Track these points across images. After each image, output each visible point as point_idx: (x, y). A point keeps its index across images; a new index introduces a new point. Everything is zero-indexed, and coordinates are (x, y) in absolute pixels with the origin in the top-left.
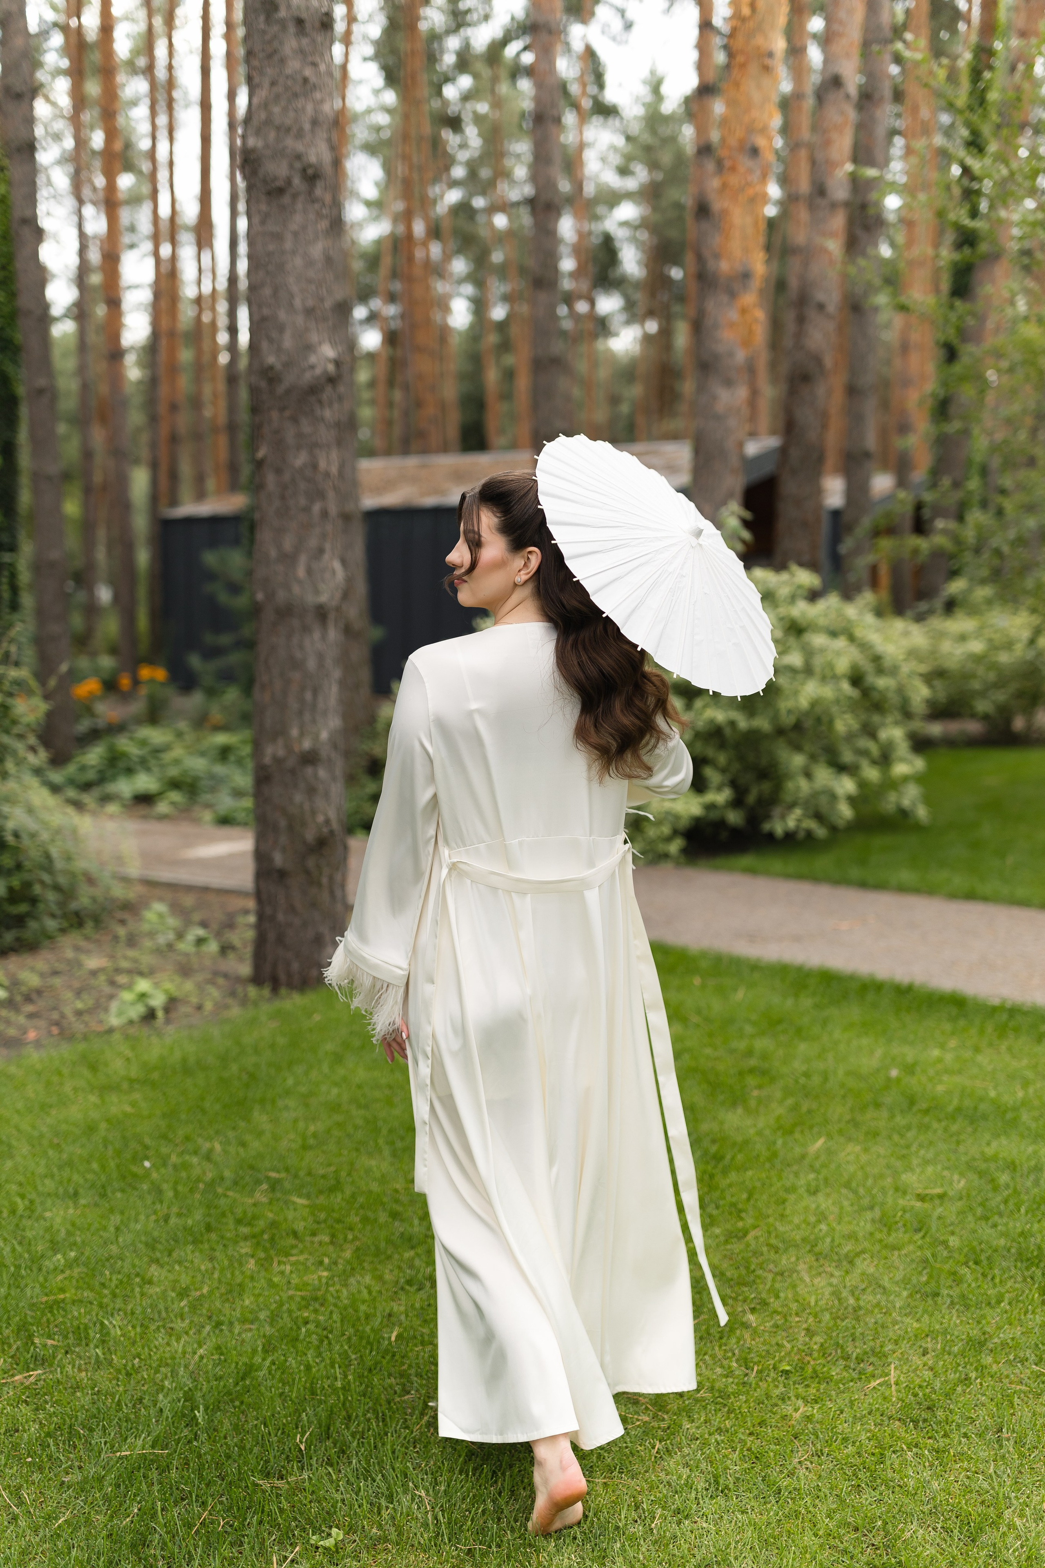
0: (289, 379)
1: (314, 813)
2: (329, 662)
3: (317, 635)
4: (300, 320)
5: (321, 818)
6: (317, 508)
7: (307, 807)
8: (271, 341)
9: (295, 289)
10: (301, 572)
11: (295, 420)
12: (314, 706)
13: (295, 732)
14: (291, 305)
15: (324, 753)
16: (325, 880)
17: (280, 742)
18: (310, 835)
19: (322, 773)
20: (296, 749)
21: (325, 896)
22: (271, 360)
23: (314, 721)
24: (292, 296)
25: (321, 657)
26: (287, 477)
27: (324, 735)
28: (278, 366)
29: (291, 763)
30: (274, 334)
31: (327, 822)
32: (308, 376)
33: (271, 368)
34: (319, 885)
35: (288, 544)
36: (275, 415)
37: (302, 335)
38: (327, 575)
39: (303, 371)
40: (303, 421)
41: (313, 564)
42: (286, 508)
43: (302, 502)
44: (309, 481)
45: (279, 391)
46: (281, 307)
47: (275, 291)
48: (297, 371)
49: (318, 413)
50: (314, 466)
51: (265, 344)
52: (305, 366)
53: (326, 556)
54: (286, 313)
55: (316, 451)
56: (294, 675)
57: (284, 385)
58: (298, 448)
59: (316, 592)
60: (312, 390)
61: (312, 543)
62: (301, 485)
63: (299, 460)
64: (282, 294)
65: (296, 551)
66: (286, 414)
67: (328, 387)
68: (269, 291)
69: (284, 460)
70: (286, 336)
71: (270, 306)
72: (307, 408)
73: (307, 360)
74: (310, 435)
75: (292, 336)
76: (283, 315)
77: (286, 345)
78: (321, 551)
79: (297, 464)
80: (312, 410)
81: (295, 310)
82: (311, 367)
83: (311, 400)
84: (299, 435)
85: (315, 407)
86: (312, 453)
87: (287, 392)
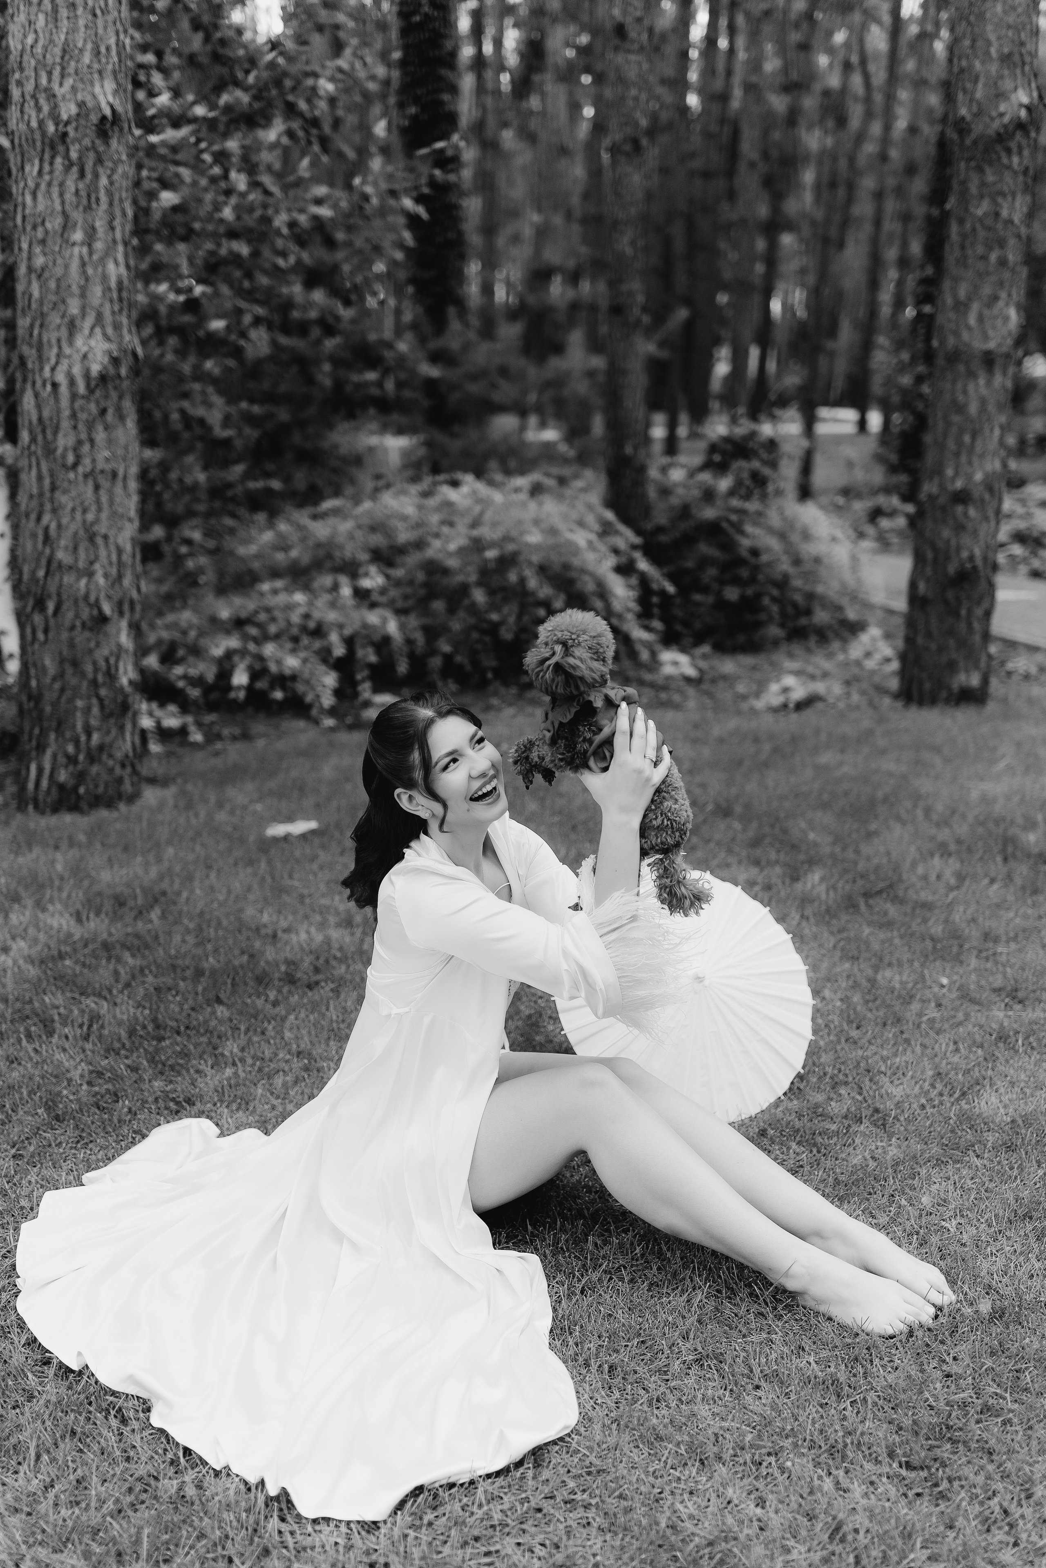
0: (978, 128)
1: (959, 548)
2: (993, 407)
3: (982, 381)
4: (994, 69)
5: (965, 554)
6: (993, 257)
7: (953, 542)
8: (965, 91)
9: (993, 36)
10: (972, 320)
11: (980, 170)
12: (971, 450)
13: (949, 472)
14: (989, 52)
15: (976, 493)
16: (963, 612)
17: (936, 481)
18: (952, 569)
19: (972, 512)
20: (950, 487)
21: (962, 626)
22: (964, 111)
23: (970, 463)
24: (989, 44)
25: (984, 402)
26: (968, 226)
27: (979, 477)
28: (968, 118)
29: (942, 500)
30: (969, 85)
31: (971, 558)
32: (996, 125)
33: (964, 118)
34: (957, 615)
35: (963, 291)
36: (962, 165)
37: (996, 83)
38: (999, 322)
39: (992, 119)
40: (988, 171)
41: (986, 312)
42: (965, 257)
43: (980, 250)
44: (989, 229)
45: (968, 142)
46: (976, 57)
47: (974, 41)
48: (987, 119)
49: (1005, 161)
50: (997, 214)
51: (960, 96)
52: (994, 114)
53: (1001, 303)
54: (983, 63)
55: (1000, 200)
56: (956, 418)
57: (973, 136)
58: (982, 197)
59: (986, 338)
60: (1002, 138)
61: (987, 290)
62: (982, 234)
63: (982, 209)
64: (980, 43)
65: (970, 299)
66: (973, 164)
67: (1018, 136)
68: (967, 43)
69: (967, 210)
70: (980, 86)
71: (968, 57)
72: (994, 156)
73: (997, 107)
74: (995, 183)
75: (985, 85)
76: (978, 65)
77: (979, 94)
78: (995, 298)
79: (979, 212)
80: (999, 158)
81: (991, 59)
82: (1002, 115)
83: (998, 148)
84: (983, 184)
85: (1003, 155)
86: (994, 202)
87: (975, 142)
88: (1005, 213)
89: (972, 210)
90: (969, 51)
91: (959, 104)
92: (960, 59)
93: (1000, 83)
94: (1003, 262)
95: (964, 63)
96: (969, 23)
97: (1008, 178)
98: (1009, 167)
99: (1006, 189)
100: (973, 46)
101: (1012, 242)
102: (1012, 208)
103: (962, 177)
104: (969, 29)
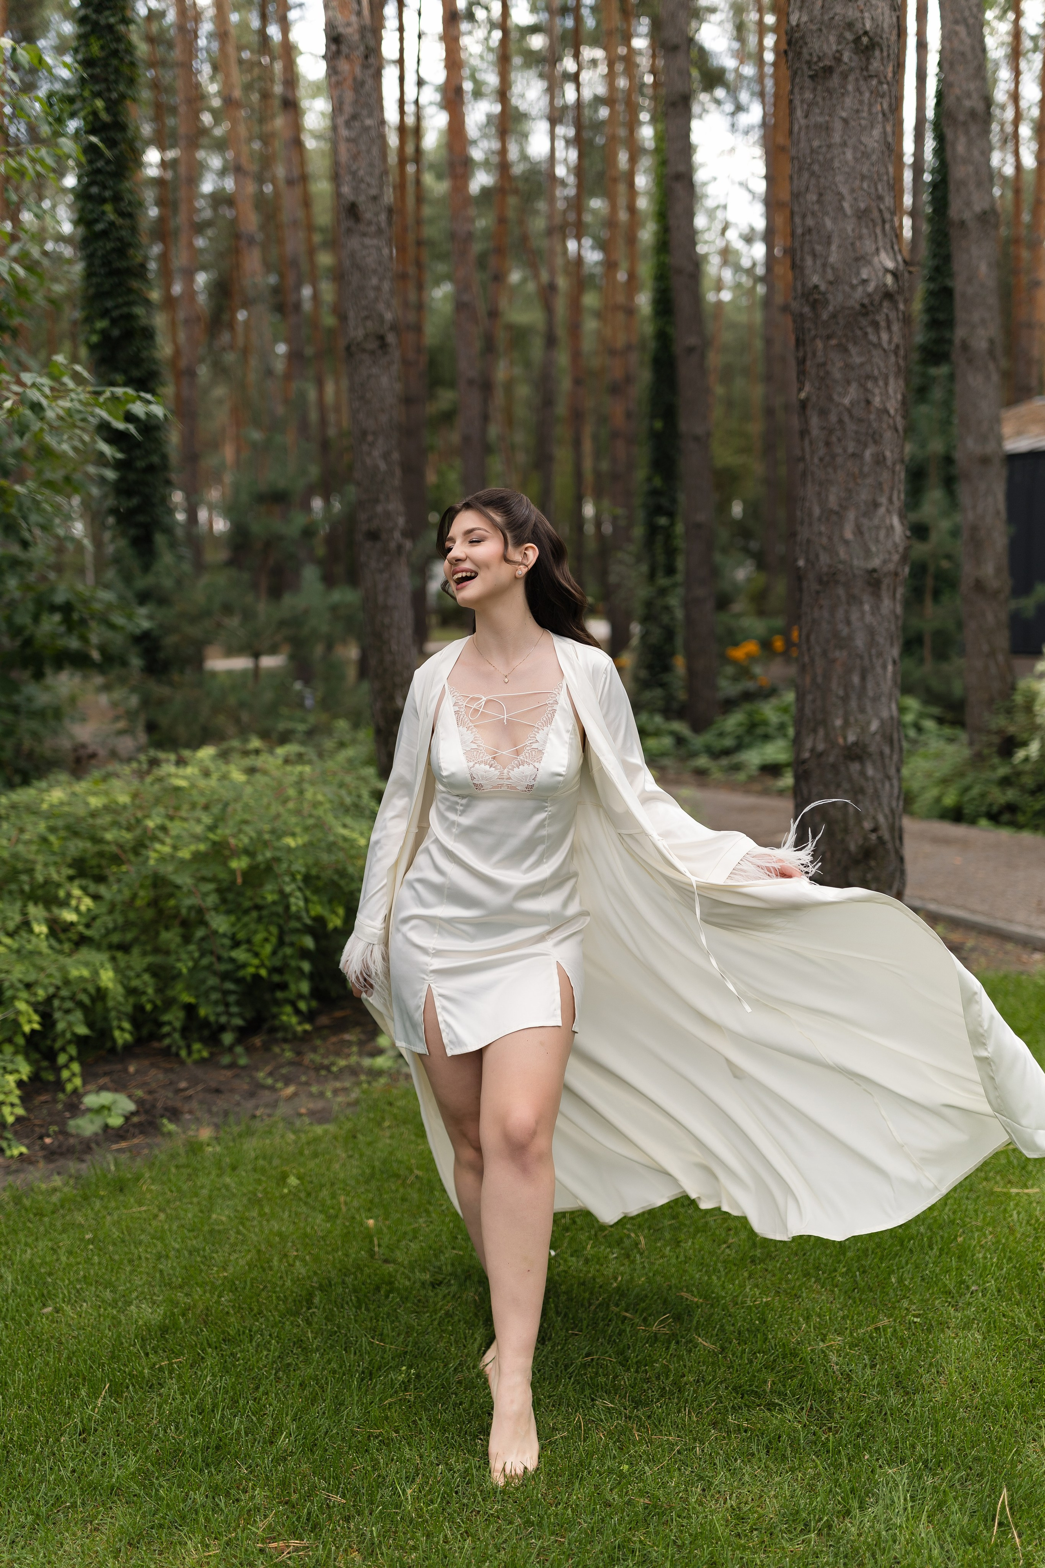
0: (836, 300)
1: (859, 818)
2: (881, 640)
3: (867, 607)
4: (849, 227)
5: (867, 825)
6: (868, 454)
9: (844, 190)
10: (848, 533)
11: (843, 349)
12: (862, 693)
13: (838, 722)
14: (841, 208)
15: (873, 747)
17: (822, 733)
19: (870, 770)
20: (840, 742)
22: (815, 279)
23: (862, 709)
24: (842, 198)
25: (872, 632)
26: (833, 418)
27: (874, 725)
28: (823, 287)
29: (833, 757)
30: (818, 248)
31: (876, 829)
32: (858, 294)
33: (816, 287)
35: (834, 498)
36: (819, 344)
37: (853, 244)
38: (882, 534)
39: (853, 287)
40: (853, 350)
41: (865, 522)
42: (833, 457)
43: (851, 447)
44: (860, 421)
45: (825, 316)
46: (827, 214)
47: (821, 195)
48: (847, 288)
49: (873, 338)
50: (868, 402)
51: (809, 261)
52: (855, 282)
53: (882, 510)
54: (835, 220)
55: (870, 385)
56: (840, 655)
57: (831, 308)
58: (848, 382)
59: (868, 554)
60: (865, 310)
61: (864, 495)
62: (851, 427)
63: (849, 396)
64: (829, 197)
65: (844, 508)
66: (833, 342)
67: (886, 304)
68: (812, 197)
69: (830, 399)
70: (834, 248)
71: (813, 214)
72: (859, 333)
73: (858, 273)
74: (862, 365)
75: (839, 247)
76: (829, 223)
77: (833, 259)
78: (876, 505)
79: (846, 401)
80: (866, 334)
81: (845, 215)
82: (864, 282)
83: (864, 322)
84: (848, 366)
85: (869, 330)
86: (863, 386)
87: (834, 316)
88: (877, 401)
89: (836, 397)
90: (816, 207)
91: (808, 272)
92: (804, 217)
93: (858, 244)
94: (879, 460)
95: (810, 222)
96: (813, 174)
97: (877, 357)
98: (879, 345)
99: (876, 372)
100: (819, 201)
101: (888, 435)
102: (885, 394)
103: (820, 359)
104: (813, 181)
